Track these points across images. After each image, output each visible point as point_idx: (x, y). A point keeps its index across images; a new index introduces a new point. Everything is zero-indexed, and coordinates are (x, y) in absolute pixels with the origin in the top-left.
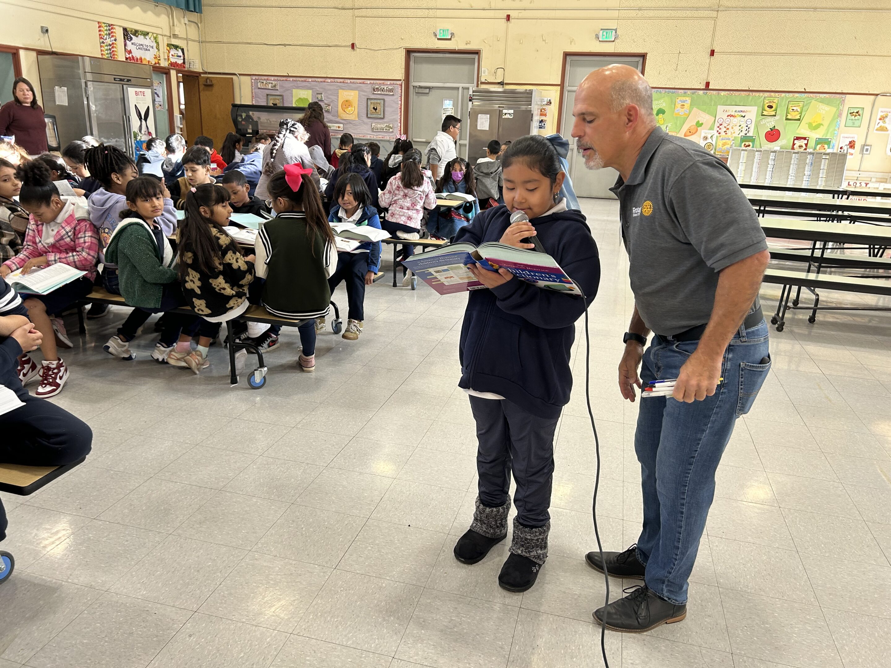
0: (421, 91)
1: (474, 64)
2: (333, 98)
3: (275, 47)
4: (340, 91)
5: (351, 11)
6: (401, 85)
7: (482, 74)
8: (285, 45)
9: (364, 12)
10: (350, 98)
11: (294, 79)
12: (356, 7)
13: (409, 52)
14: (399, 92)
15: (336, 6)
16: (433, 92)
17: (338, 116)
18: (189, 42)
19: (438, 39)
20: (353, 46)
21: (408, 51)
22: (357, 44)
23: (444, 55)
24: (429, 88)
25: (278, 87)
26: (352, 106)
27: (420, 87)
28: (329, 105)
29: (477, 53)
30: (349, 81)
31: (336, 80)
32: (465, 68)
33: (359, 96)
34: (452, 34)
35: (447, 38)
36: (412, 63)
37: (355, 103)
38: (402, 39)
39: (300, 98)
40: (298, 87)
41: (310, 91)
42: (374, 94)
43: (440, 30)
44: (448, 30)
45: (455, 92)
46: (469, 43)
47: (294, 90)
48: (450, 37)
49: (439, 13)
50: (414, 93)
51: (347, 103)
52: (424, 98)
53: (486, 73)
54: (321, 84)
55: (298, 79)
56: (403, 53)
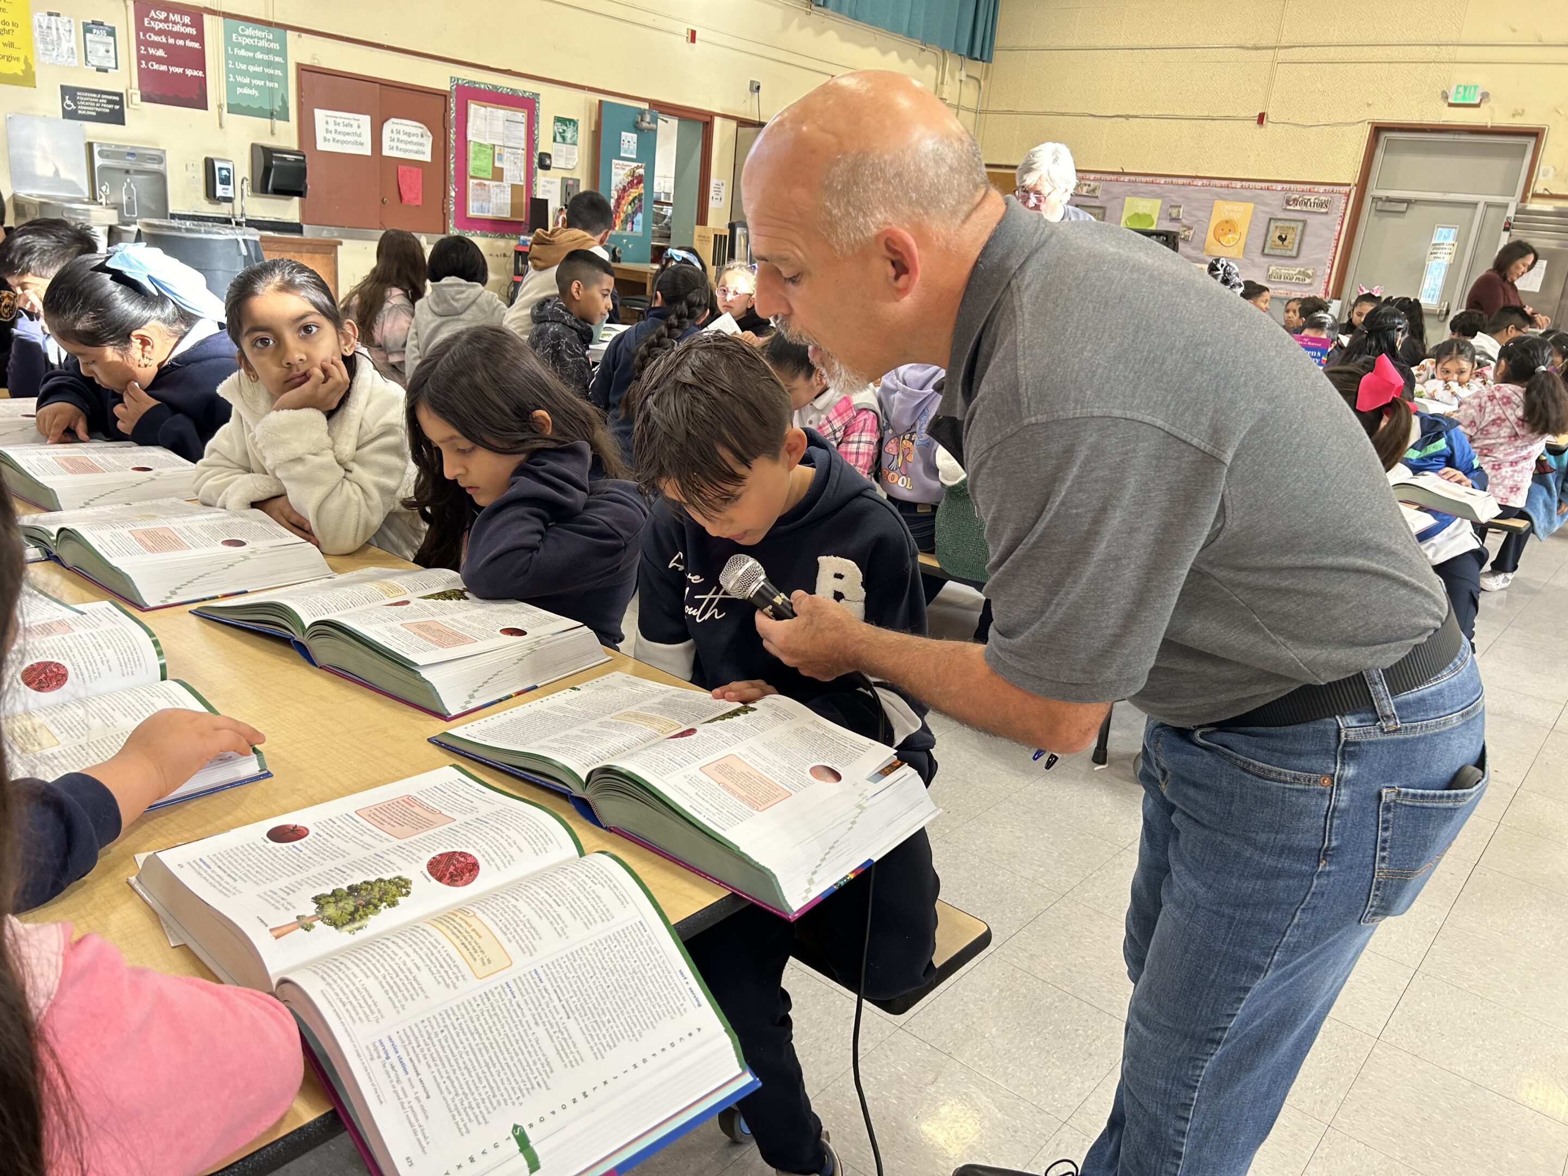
0: (1388, 206)
1: (1523, 156)
2: (1201, 214)
3: (1109, 120)
4: (1218, 203)
5: (1271, 52)
6: (1348, 196)
7: (1541, 177)
8: (1127, 117)
9: (1297, 54)
10: (1235, 217)
11: (1133, 178)
12: (1283, 43)
13: (1378, 130)
14: (1342, 206)
15: (1243, 43)
16: (1416, 210)
17: (1203, 249)
19: (1451, 105)
20: (1261, 118)
21: (1376, 128)
22: (1271, 116)
23: (1457, 137)
24: (1409, 202)
25: (1098, 193)
26: (1235, 232)
27: (1389, 200)
28: (1190, 228)
29: (1536, 134)
30: (1239, 184)
31: (1213, 182)
32: (1498, 166)
33: (1255, 213)
34: (1485, 96)
35: (1472, 102)
36: (1379, 153)
37: (1243, 228)
38: (1369, 105)
39: (1136, 214)
40: (1135, 194)
41: (1159, 202)
42: (1285, 209)
43: (1458, 86)
44: (1476, 87)
45: (1467, 212)
46: (1521, 115)
47: (1128, 199)
48: (1477, 101)
49: (1462, 53)
50: (1373, 210)
51: (1228, 226)
52: (1392, 221)
53: (1551, 175)
54: (1183, 188)
55: (1139, 179)
56: (1366, 131)
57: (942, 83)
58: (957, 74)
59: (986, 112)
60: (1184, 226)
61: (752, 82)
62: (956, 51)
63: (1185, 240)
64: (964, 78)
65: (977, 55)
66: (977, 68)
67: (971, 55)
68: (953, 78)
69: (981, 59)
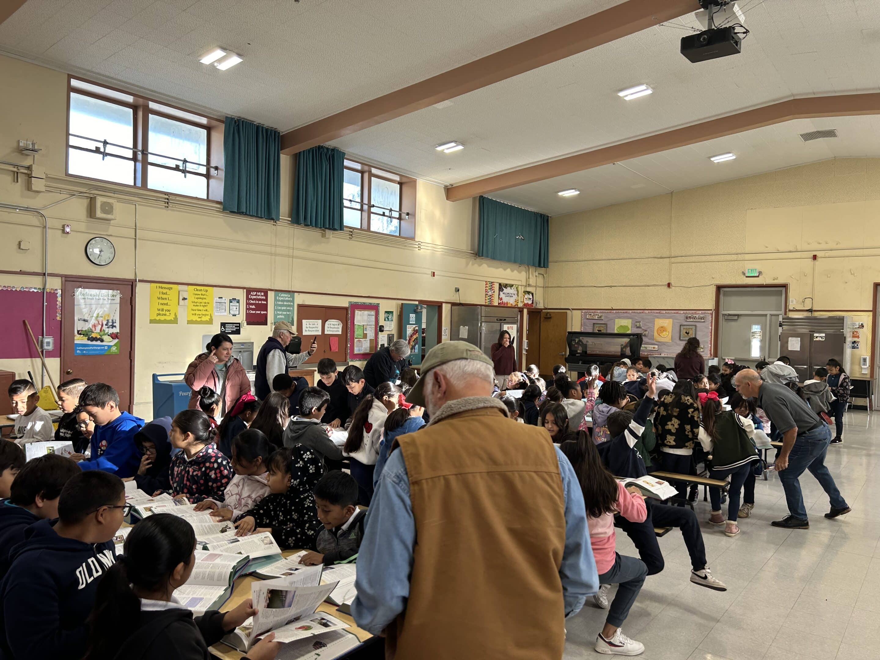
0: (730, 318)
1: (781, 295)
2: (650, 325)
3: (603, 288)
4: (656, 320)
5: (668, 259)
6: (712, 314)
7: (790, 303)
8: (611, 287)
9: (679, 259)
10: (665, 325)
11: (617, 311)
12: (673, 256)
13: (719, 288)
14: (710, 319)
15: (656, 256)
16: (741, 319)
17: (653, 339)
18: (537, 288)
19: (747, 277)
20: (669, 285)
21: (718, 287)
22: (673, 283)
23: (752, 289)
24: (738, 315)
25: (603, 318)
26: (666, 331)
27: (729, 315)
28: (646, 331)
29: (785, 286)
30: (664, 312)
31: (653, 311)
32: (773, 299)
33: (673, 323)
34: (760, 273)
35: (755, 275)
36: (721, 297)
37: (670, 329)
38: (713, 278)
39: (621, 326)
40: (619, 318)
41: (630, 320)
42: (686, 321)
43: (748, 270)
44: (756, 270)
45: (764, 318)
46: (777, 278)
47: (616, 320)
48: (758, 275)
49: (747, 257)
50: (724, 320)
51: (662, 329)
52: (733, 323)
53: (794, 302)
54: (640, 314)
55: (620, 311)
56: (714, 289)
57: (529, 278)
58: (534, 273)
59: (548, 287)
60: (643, 330)
61: (456, 288)
62: (534, 265)
63: (645, 335)
64: (537, 275)
65: (542, 265)
66: (542, 270)
67: (540, 266)
68: (533, 275)
69: (544, 267)
